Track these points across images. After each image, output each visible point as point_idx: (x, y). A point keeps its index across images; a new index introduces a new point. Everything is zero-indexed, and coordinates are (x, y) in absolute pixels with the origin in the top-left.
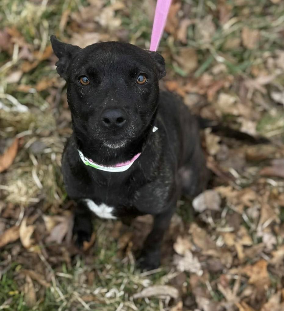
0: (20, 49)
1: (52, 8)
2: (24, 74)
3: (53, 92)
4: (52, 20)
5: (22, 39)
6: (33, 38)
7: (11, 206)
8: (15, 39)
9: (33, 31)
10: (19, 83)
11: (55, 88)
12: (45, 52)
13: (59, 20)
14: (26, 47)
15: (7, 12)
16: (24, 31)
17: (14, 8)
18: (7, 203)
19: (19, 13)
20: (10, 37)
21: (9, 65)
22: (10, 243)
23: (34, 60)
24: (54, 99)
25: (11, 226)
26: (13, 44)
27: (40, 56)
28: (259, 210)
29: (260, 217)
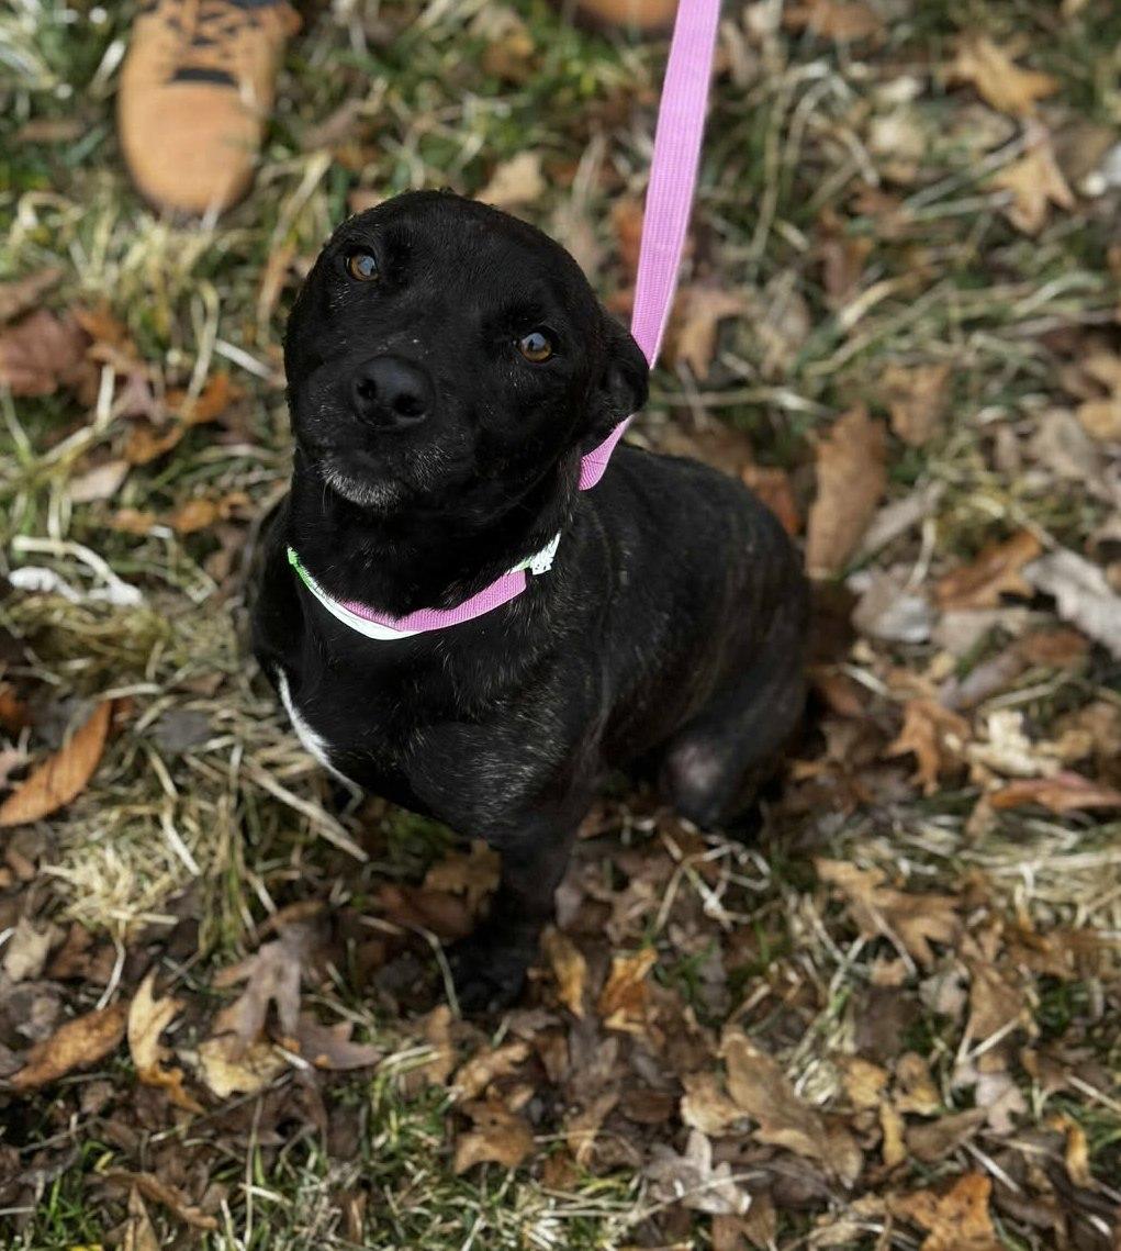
0: (121, 381)
1: (232, 240)
2: (134, 470)
3: (231, 540)
4: (231, 283)
5: (130, 347)
6: (164, 345)
7: (80, 938)
8: (102, 350)
9: (165, 319)
10: (113, 504)
11: (238, 522)
12: (203, 393)
13: (257, 284)
14: (140, 374)
15: (77, 252)
16: (135, 320)
17: (102, 236)
18: (68, 926)
19: (119, 256)
20: (86, 339)
21: (82, 437)
22: (75, 1070)
23: (171, 423)
24: (235, 565)
25: (82, 1011)
26: (100, 364)
27: (188, 409)
28: (965, 986)
29: (967, 1010)
